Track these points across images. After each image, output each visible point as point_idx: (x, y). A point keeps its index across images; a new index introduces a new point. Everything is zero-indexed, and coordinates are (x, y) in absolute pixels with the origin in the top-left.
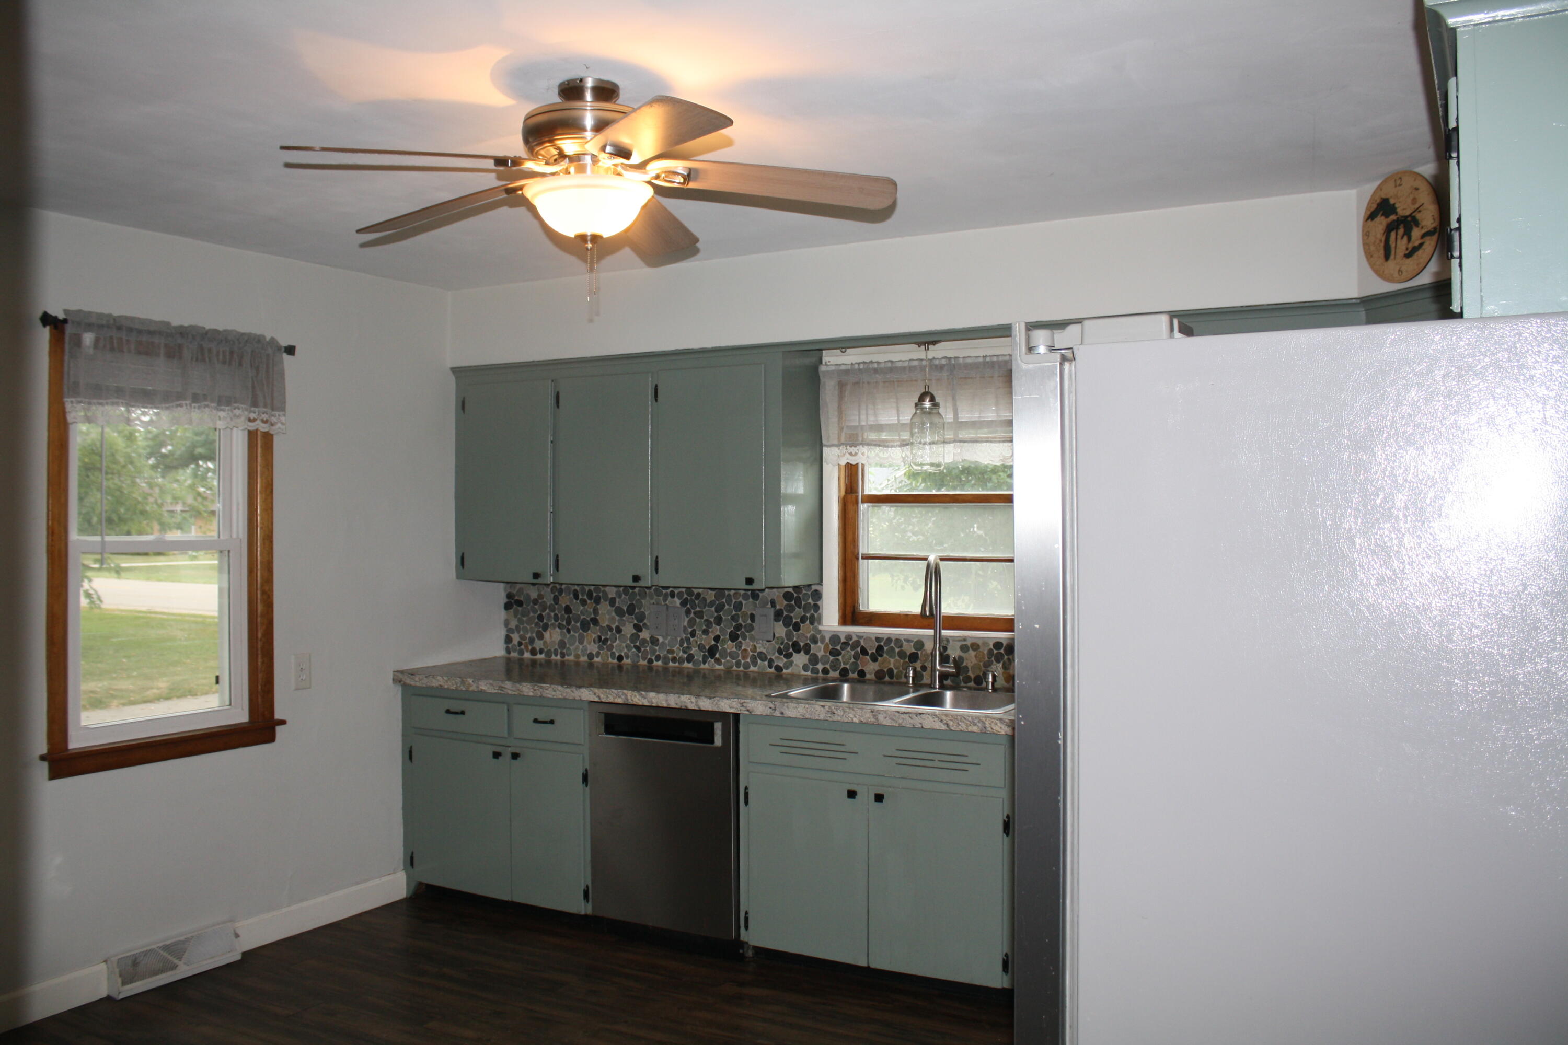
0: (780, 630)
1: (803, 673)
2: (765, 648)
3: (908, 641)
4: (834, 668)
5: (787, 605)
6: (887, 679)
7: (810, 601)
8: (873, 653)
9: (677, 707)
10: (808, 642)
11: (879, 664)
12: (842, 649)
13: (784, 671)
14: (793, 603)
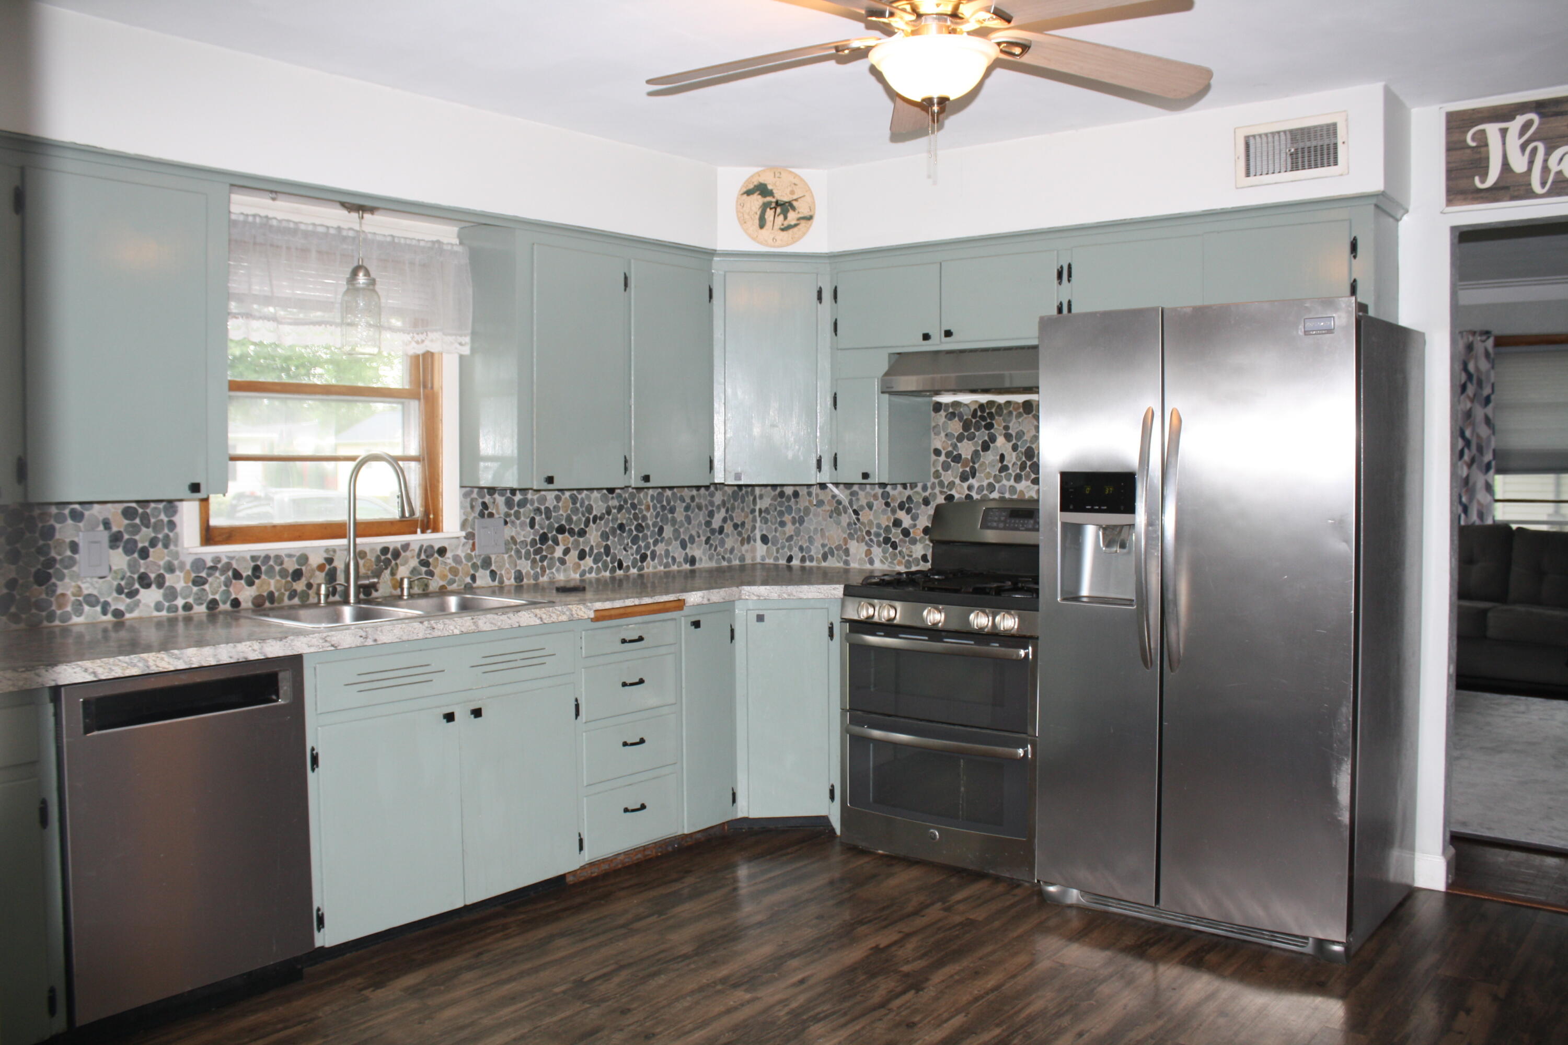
0: (119, 560)
1: (156, 614)
2: (95, 588)
3: (290, 556)
4: (199, 601)
5: (128, 525)
6: (267, 604)
7: (163, 517)
8: (248, 576)
9: (232, 661)
10: (162, 571)
11: (258, 588)
12: (209, 575)
13: (128, 616)
14: (137, 521)
